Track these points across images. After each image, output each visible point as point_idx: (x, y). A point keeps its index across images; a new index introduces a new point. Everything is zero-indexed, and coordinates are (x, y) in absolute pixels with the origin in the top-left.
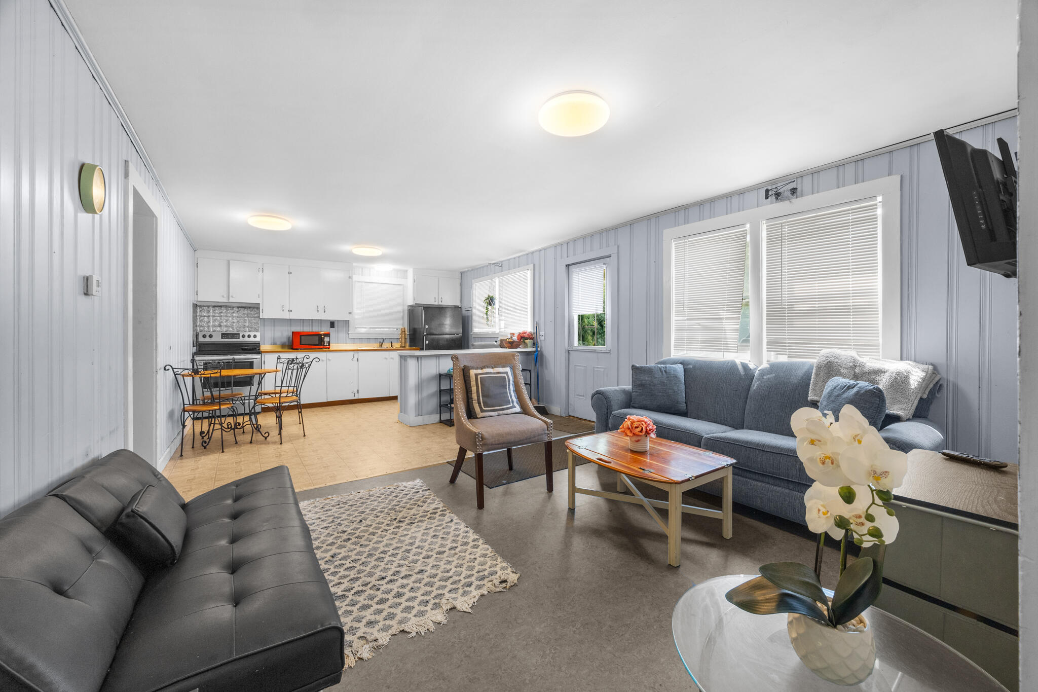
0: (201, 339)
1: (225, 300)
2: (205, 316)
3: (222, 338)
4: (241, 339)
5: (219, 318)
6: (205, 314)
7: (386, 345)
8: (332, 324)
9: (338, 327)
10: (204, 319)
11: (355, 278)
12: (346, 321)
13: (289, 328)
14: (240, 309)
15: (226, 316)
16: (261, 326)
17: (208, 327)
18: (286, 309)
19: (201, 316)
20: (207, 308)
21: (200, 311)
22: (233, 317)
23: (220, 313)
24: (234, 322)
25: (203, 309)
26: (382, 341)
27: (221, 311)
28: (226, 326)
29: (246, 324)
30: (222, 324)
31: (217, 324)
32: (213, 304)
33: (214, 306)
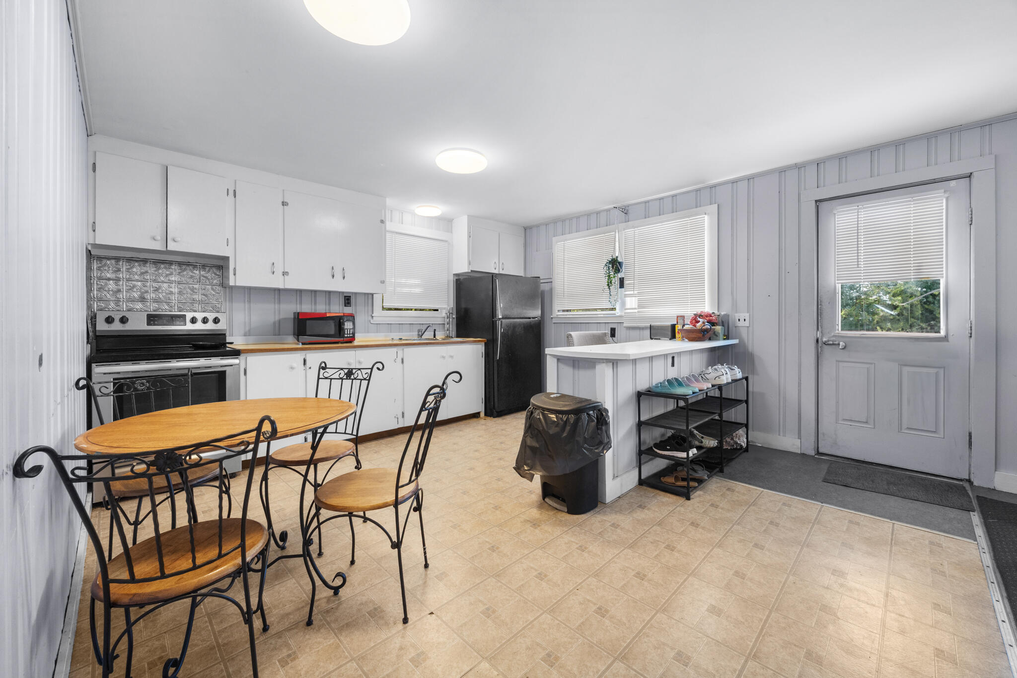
0: (102, 326)
1: (158, 246)
2: (109, 279)
3: (148, 324)
4: (189, 327)
5: (139, 284)
6: (109, 276)
7: (429, 335)
8: (347, 300)
9: (356, 305)
10: (106, 284)
11: (389, 226)
12: (368, 294)
13: (277, 306)
14: (184, 267)
15: (155, 281)
16: (226, 301)
17: (117, 301)
18: (279, 270)
19: (100, 278)
20: (113, 261)
21: (99, 269)
22: (171, 282)
23: (142, 273)
24: (171, 293)
25: (105, 265)
26: (424, 328)
27: (144, 269)
28: (156, 301)
29: (196, 297)
30: (147, 296)
31: (136, 295)
32: (129, 254)
33: (130, 260)
